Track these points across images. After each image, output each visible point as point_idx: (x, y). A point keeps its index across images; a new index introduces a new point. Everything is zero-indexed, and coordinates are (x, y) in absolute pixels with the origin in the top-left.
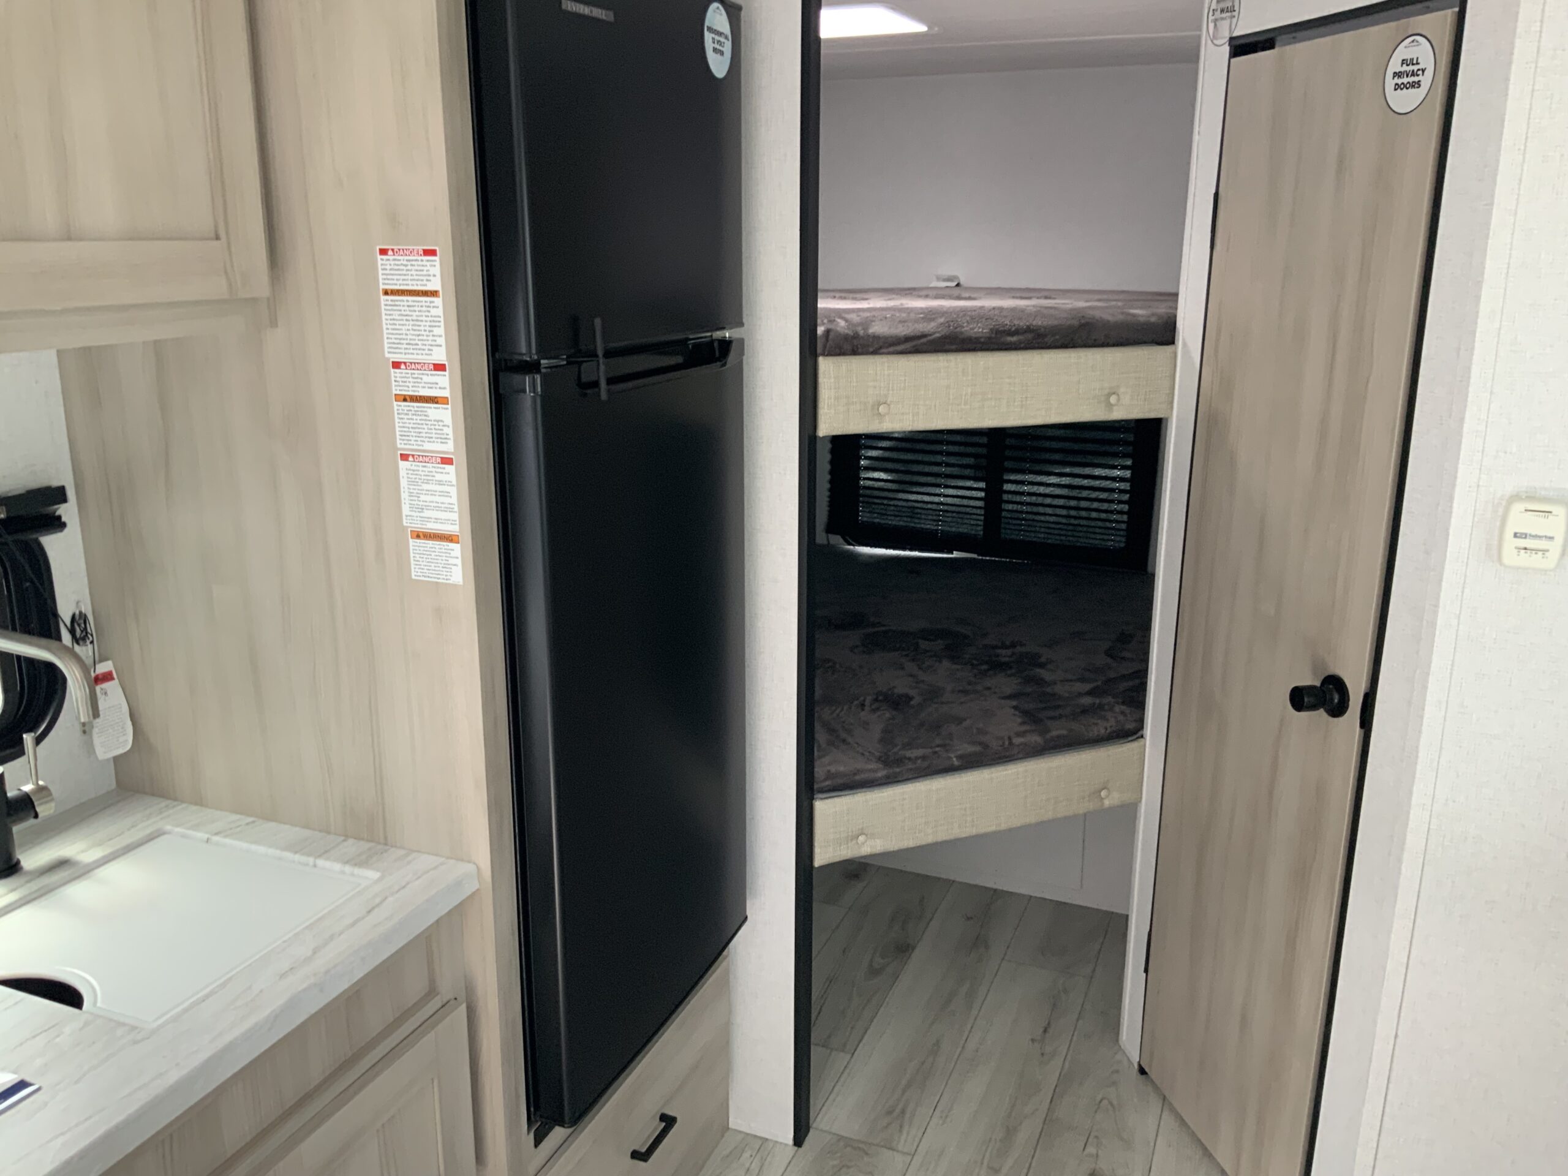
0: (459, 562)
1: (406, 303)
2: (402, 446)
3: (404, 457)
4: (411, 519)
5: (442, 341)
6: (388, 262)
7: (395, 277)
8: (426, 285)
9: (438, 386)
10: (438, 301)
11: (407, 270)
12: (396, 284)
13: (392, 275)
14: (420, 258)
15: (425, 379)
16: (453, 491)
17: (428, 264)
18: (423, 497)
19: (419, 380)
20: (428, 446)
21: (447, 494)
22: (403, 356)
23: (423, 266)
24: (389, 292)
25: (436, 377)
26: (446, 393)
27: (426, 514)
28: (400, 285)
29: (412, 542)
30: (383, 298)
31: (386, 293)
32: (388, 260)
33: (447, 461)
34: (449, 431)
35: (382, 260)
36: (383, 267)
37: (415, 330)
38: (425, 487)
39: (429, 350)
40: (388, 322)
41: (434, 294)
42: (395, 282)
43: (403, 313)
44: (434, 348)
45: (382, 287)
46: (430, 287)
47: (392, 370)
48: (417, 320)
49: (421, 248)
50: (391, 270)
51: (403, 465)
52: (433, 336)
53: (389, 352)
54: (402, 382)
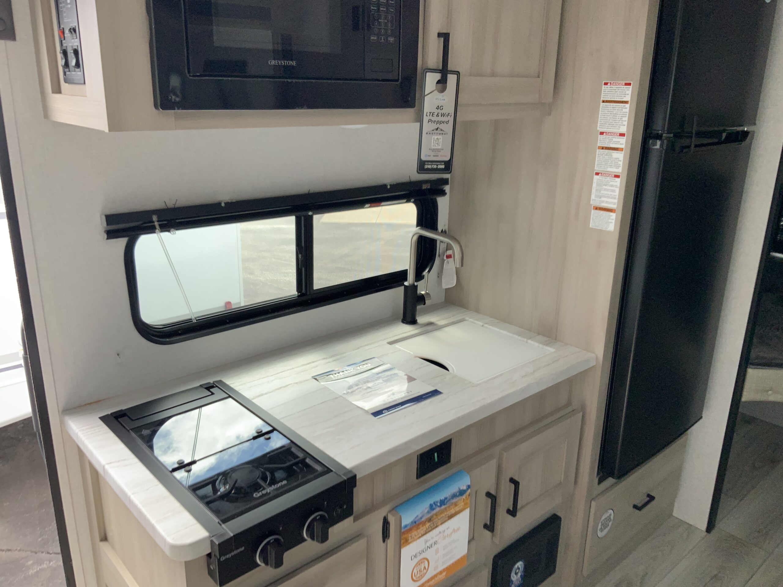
0: (613, 221)
1: (612, 106)
2: (597, 169)
3: (597, 174)
4: (595, 200)
5: (626, 123)
6: (607, 88)
7: (609, 95)
8: (623, 98)
9: (620, 143)
10: (627, 106)
11: (616, 92)
12: (609, 98)
13: (608, 94)
14: (623, 87)
15: (614, 140)
16: (617, 190)
17: (626, 89)
18: (602, 192)
19: (611, 140)
20: (609, 169)
21: (614, 191)
22: (606, 129)
23: (623, 90)
24: (605, 101)
25: (619, 139)
26: (623, 146)
27: (603, 199)
28: (611, 98)
29: (593, 212)
30: (602, 104)
31: (603, 102)
32: (607, 87)
33: (617, 176)
34: (621, 163)
35: (604, 87)
36: (604, 90)
37: (614, 118)
38: (604, 187)
39: (619, 127)
40: (602, 114)
41: (626, 102)
42: (609, 97)
43: (610, 110)
44: (621, 126)
45: (602, 99)
46: (625, 99)
47: (599, 136)
48: (616, 114)
49: (624, 82)
50: (608, 91)
51: (596, 177)
52: (622, 121)
53: (599, 128)
54: (602, 141)
